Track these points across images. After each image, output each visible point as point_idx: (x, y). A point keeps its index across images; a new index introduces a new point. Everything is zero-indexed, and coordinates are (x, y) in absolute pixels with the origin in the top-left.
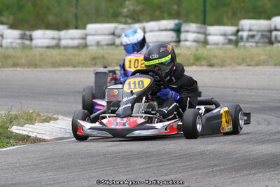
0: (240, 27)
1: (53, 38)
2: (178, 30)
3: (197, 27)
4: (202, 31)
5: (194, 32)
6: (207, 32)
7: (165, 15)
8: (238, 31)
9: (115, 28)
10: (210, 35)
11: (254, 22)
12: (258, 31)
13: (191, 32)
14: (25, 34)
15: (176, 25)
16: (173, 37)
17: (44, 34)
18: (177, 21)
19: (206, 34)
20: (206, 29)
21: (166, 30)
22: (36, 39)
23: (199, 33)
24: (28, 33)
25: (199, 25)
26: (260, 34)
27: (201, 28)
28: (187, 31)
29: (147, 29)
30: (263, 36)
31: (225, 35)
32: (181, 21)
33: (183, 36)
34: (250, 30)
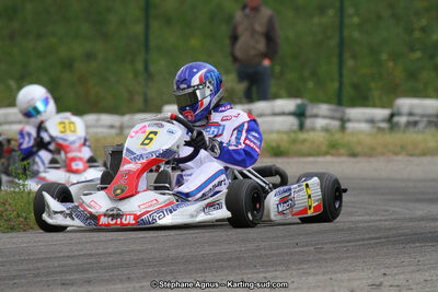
0: (395, 110)
1: (112, 127)
2: (300, 114)
3: (331, 110)
4: (338, 115)
5: (325, 117)
6: (346, 118)
7: (282, 92)
8: (392, 115)
10: (349, 120)
11: (415, 101)
12: (423, 116)
13: (322, 117)
15: (299, 106)
16: (293, 124)
17: (97, 120)
18: (299, 101)
19: (343, 120)
20: (344, 113)
21: (283, 114)
23: (332, 118)
25: (333, 107)
26: (425, 119)
27: (335, 110)
28: (316, 116)
29: (254, 113)
30: (430, 123)
31: (371, 121)
32: (305, 101)
33: (308, 122)
34: (411, 114)
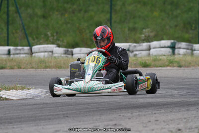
2: (173, 47)
3: (187, 45)
4: (189, 47)
5: (184, 49)
6: (193, 49)
9: (130, 46)
10: (195, 50)
13: (182, 49)
14: (68, 51)
15: (172, 43)
16: (169, 52)
17: (80, 51)
18: (172, 41)
19: (192, 50)
20: (192, 46)
21: (165, 47)
22: (75, 54)
23: (188, 49)
24: (70, 50)
27: (188, 45)
28: (180, 48)
29: (152, 47)
32: (175, 41)
33: (176, 51)
